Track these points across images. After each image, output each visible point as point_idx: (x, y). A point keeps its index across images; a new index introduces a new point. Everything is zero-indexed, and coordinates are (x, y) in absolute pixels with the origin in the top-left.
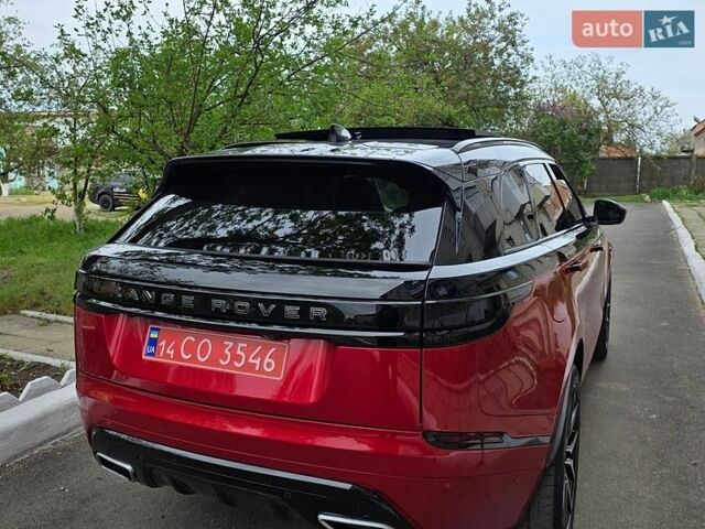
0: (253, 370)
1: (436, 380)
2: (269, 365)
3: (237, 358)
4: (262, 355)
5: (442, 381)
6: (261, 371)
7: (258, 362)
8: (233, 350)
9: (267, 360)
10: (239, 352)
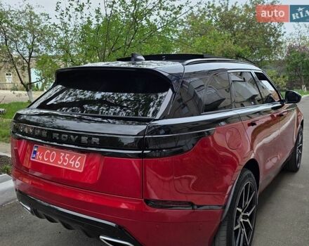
0: (71, 167)
1: (157, 176)
2: (77, 165)
3: (65, 161)
4: (75, 160)
5: (160, 177)
6: (74, 167)
7: (73, 163)
8: (64, 157)
9: (77, 162)
10: (66, 158)
